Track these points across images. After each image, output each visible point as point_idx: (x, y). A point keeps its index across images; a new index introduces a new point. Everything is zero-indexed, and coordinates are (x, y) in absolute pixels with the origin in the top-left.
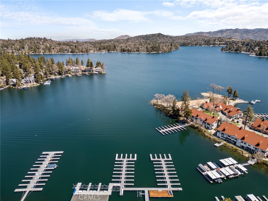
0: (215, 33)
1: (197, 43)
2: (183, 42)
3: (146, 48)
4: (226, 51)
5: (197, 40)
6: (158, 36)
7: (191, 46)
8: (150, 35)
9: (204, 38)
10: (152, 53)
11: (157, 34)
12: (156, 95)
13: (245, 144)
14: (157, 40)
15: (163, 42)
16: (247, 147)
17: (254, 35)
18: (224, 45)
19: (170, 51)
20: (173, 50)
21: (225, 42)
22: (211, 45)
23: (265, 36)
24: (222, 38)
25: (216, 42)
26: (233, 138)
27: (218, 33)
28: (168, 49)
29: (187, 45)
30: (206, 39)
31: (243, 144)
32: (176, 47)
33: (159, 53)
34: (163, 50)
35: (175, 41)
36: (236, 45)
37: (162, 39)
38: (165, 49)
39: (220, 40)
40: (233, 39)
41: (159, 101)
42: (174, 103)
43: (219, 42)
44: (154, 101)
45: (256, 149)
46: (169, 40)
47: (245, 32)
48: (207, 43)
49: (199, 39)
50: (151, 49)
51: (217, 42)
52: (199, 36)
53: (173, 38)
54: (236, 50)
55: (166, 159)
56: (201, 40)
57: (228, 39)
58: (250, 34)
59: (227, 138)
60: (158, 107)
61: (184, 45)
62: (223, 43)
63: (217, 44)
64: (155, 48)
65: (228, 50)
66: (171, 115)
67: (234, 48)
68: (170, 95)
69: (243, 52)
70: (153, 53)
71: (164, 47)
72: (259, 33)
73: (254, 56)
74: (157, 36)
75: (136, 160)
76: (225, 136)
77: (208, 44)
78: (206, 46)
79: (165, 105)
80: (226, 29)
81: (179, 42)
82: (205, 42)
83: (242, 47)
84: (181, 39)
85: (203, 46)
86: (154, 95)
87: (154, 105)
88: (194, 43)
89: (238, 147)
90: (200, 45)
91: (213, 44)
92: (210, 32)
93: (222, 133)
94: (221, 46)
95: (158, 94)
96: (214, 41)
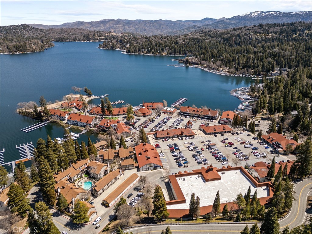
0: (98, 24)
1: (76, 37)
2: (58, 37)
3: (7, 47)
4: (103, 48)
5: (75, 34)
6: (24, 29)
7: (69, 41)
8: (11, 26)
9: (82, 32)
10: (16, 53)
11: (21, 25)
12: (19, 104)
13: (82, 123)
14: (22, 33)
15: (33, 37)
16: (83, 125)
17: (135, 27)
18: (104, 40)
19: (41, 50)
20: (46, 48)
21: (105, 37)
22: (91, 40)
23: (144, 29)
24: (101, 32)
25: (95, 37)
26: (76, 122)
27: (100, 24)
28: (38, 48)
29: (64, 40)
30: (85, 33)
31: (81, 124)
32: (49, 44)
33: (27, 53)
34: (31, 49)
35: (49, 35)
36: (111, 42)
37: (30, 32)
38: (34, 47)
39: (99, 35)
40: (113, 34)
41: (23, 108)
42: (35, 108)
43: (99, 36)
44: (18, 110)
45: (87, 124)
46: (39, 34)
47: (127, 23)
48: (86, 38)
49: (77, 33)
50: (14, 49)
51: (97, 36)
52: (76, 28)
53: (45, 31)
54: (112, 47)
55: (28, 145)
56: (80, 34)
57: (107, 33)
58: (131, 26)
59: (73, 123)
60: (23, 114)
61: (59, 40)
62: (103, 37)
63: (97, 39)
64: (20, 47)
65: (105, 48)
66: (35, 117)
67: (110, 45)
68: (31, 102)
69: (118, 49)
70: (18, 53)
71: (33, 46)
72: (139, 24)
73: (125, 53)
74: (21, 28)
75: (4, 151)
76: (72, 122)
77: (88, 39)
78: (85, 41)
79: (29, 111)
80: (108, 19)
81: (54, 36)
82: (84, 36)
83: (117, 44)
84: (56, 32)
85: (82, 41)
86: (18, 104)
87: (19, 113)
88: (72, 38)
89: (79, 126)
90: (79, 40)
91: (93, 38)
92: (91, 22)
93: (70, 121)
94: (101, 41)
95: (21, 103)
96: (94, 36)
